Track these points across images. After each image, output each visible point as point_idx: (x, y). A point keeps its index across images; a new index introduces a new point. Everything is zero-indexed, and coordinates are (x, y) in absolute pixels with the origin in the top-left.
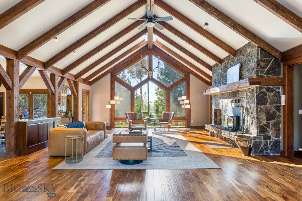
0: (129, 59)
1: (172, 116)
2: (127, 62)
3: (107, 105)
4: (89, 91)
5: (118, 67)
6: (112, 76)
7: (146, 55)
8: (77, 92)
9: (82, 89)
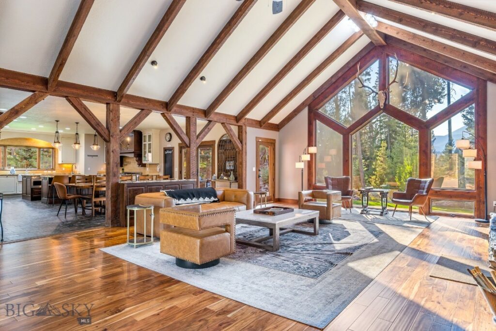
0: (340, 75)
1: (426, 187)
2: (334, 83)
3: (297, 162)
4: (275, 140)
5: (320, 94)
6: (310, 112)
7: (373, 60)
8: (241, 142)
9: (256, 137)
